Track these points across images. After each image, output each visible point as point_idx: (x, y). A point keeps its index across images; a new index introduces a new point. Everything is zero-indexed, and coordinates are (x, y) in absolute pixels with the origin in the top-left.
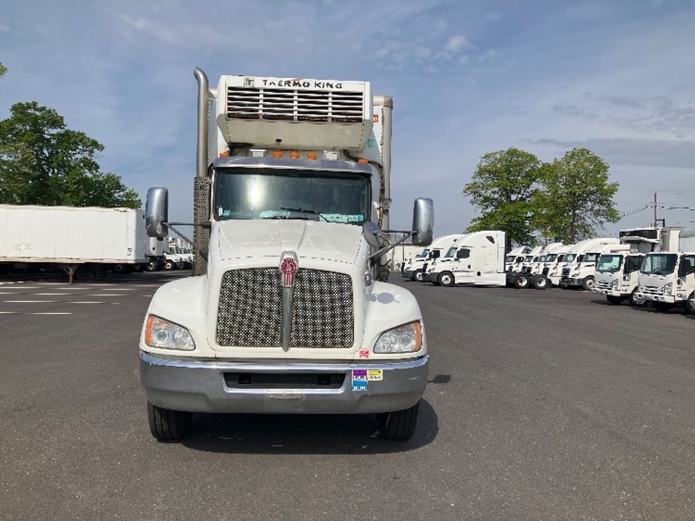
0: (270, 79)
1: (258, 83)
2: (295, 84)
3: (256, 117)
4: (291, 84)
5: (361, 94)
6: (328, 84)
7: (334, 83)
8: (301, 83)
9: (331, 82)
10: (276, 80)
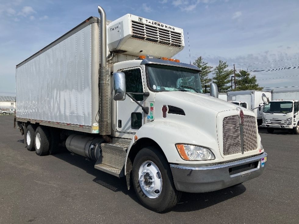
0: (149, 20)
1: (144, 21)
2: (159, 25)
3: (143, 38)
4: (157, 24)
5: (180, 34)
6: (170, 27)
7: (172, 27)
8: (160, 25)
9: (171, 27)
10: (151, 21)
